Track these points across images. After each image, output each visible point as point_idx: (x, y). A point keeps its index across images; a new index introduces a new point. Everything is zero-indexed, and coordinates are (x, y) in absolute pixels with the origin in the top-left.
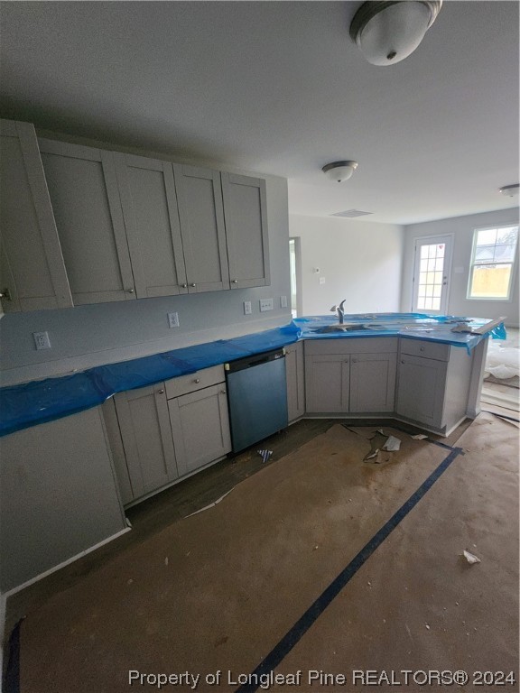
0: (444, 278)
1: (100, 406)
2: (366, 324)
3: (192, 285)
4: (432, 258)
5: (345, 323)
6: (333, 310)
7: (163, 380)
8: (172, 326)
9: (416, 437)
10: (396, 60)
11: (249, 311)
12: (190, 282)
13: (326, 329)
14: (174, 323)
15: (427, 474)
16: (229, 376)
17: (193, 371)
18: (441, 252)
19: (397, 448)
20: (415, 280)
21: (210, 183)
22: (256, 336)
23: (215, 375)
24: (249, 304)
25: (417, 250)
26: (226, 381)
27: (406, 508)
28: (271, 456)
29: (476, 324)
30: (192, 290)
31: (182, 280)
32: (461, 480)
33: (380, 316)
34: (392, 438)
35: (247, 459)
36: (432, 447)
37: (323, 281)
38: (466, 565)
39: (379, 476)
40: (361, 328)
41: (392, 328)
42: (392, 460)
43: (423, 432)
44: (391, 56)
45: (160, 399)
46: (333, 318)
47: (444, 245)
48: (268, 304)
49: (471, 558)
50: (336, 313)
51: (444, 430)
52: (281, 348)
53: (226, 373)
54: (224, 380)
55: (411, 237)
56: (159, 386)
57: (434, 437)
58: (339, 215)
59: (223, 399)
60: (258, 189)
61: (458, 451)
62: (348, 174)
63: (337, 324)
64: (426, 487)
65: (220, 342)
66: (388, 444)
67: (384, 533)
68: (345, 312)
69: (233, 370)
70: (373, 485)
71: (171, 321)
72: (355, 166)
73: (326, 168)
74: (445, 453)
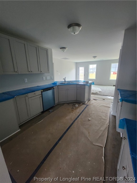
0: (84, 74)
1: (13, 99)
2: (70, 82)
3: (32, 72)
4: (82, 70)
5: (66, 82)
6: (63, 79)
7: (27, 93)
8: (25, 82)
9: (81, 104)
10: (75, 34)
11: (44, 79)
12: (31, 71)
13: (62, 83)
14: (26, 81)
15: (83, 109)
16: (42, 93)
17: (34, 91)
18: (83, 69)
19: (77, 106)
20: (79, 75)
21: (36, 48)
22: (47, 85)
23: (39, 92)
24: (44, 77)
25: (79, 68)
26: (42, 94)
27: (80, 115)
28: (52, 111)
29: (90, 82)
30: (32, 73)
31: (29, 70)
32: (88, 109)
33: (72, 81)
34: (76, 105)
35: (47, 112)
36: (83, 105)
37: (59, 74)
38: (89, 120)
39: (75, 111)
40: (69, 83)
41: (75, 83)
42: (76, 108)
43: (82, 103)
44: (74, 33)
45: (27, 98)
46: (63, 81)
47: (84, 67)
48: (48, 78)
49: (90, 119)
50: (64, 80)
51: (85, 102)
52: (53, 87)
53: (42, 92)
54: (41, 94)
55: (78, 65)
56: (27, 95)
57: (84, 104)
58: (63, 59)
59: (41, 98)
60: (46, 50)
61: (88, 105)
62: (65, 50)
63: (64, 82)
64: (83, 111)
65: (38, 86)
66: (76, 106)
67: (76, 119)
68: (66, 80)
69: (43, 91)
70: (74, 113)
71: (25, 81)
72: (67, 49)
73: (61, 48)
74: (86, 106)
